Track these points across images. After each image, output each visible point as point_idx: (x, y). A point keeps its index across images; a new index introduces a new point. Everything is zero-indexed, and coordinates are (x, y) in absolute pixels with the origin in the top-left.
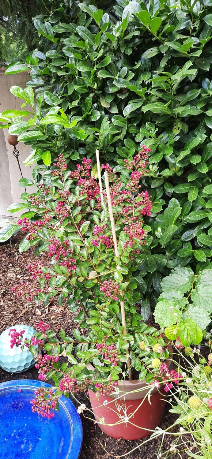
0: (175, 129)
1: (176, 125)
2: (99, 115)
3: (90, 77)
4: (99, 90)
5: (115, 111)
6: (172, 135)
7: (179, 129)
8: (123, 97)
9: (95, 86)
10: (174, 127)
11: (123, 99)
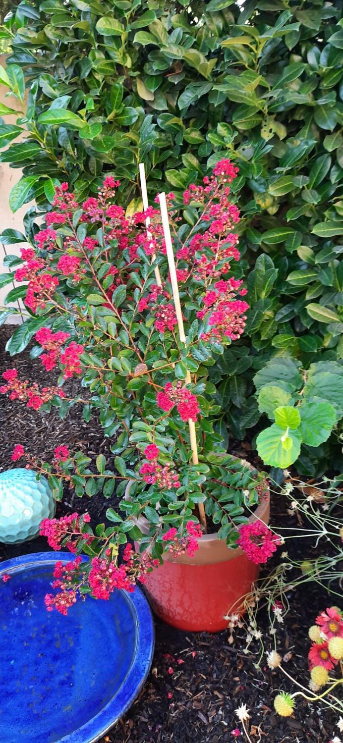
0: (265, 131)
1: (265, 126)
2: (135, 116)
3: (119, 46)
4: (134, 71)
5: (162, 107)
6: (259, 145)
7: (271, 131)
8: (175, 81)
9: (129, 63)
10: (262, 128)
11: (176, 83)
